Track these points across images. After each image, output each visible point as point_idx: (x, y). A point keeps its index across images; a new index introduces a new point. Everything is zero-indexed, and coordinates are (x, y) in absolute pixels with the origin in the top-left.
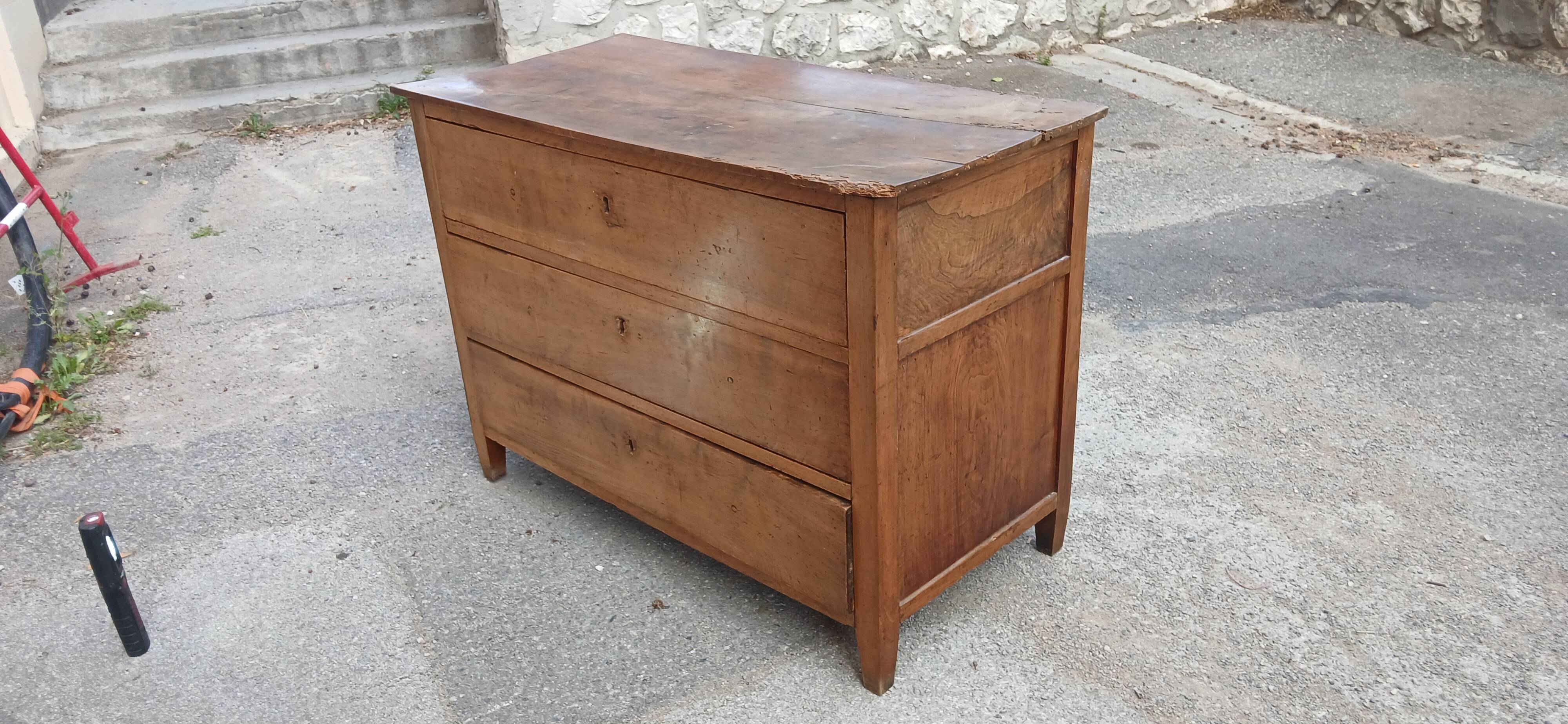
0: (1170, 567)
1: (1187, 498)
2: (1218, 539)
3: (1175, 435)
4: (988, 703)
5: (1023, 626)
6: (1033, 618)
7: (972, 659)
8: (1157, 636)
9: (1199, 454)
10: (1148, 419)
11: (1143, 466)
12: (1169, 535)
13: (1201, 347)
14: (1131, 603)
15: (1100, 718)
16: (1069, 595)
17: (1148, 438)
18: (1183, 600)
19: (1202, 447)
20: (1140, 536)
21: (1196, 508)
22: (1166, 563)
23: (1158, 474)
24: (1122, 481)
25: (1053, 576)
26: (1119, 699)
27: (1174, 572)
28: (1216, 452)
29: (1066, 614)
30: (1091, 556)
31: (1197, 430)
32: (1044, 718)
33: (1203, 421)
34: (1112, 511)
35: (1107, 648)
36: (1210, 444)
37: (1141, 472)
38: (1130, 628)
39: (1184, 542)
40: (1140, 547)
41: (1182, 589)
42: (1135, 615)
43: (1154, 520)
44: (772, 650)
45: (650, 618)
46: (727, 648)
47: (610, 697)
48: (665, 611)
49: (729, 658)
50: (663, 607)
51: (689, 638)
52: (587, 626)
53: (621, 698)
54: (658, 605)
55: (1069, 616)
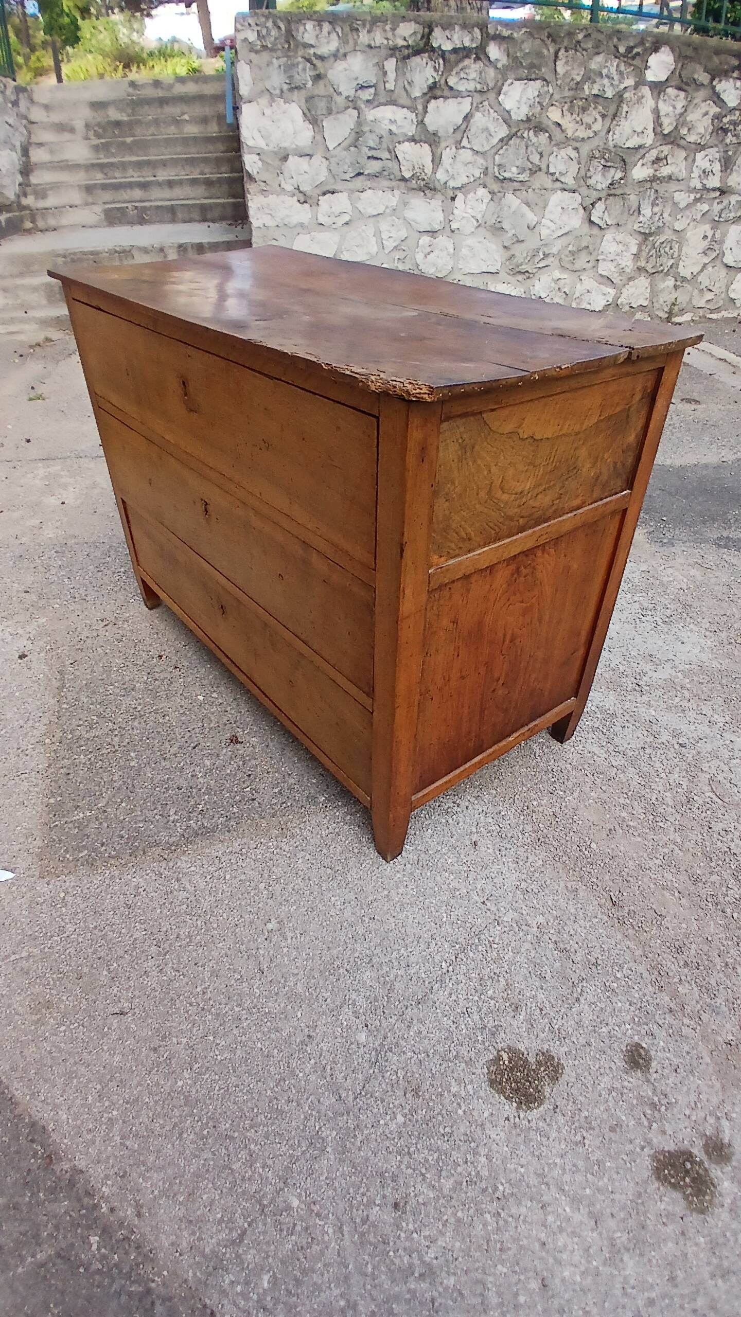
0: (661, 770)
1: (685, 703)
2: (705, 748)
3: (683, 643)
4: (479, 887)
5: (526, 811)
6: (535, 803)
7: (475, 838)
8: (639, 839)
9: (701, 664)
10: (662, 625)
11: (652, 668)
12: (665, 737)
13: (714, 568)
14: (622, 801)
15: (575, 922)
16: (570, 784)
17: (660, 643)
18: (668, 805)
19: (704, 657)
20: (640, 735)
21: (692, 715)
22: (658, 765)
23: (663, 678)
24: (633, 679)
25: (560, 764)
26: (595, 903)
27: (663, 775)
28: (715, 664)
29: (563, 804)
30: (595, 749)
31: (701, 640)
32: (524, 913)
33: (708, 633)
34: (620, 706)
35: (593, 845)
36: (710, 655)
37: (650, 673)
38: (617, 827)
39: (677, 746)
40: (638, 746)
41: (668, 794)
42: (624, 814)
43: (654, 721)
44: (312, 799)
45: (225, 751)
46: (276, 790)
47: (170, 823)
48: (238, 746)
49: (275, 801)
50: (238, 742)
51: (249, 776)
52: (174, 749)
53: (178, 825)
54: (234, 740)
55: (566, 806)
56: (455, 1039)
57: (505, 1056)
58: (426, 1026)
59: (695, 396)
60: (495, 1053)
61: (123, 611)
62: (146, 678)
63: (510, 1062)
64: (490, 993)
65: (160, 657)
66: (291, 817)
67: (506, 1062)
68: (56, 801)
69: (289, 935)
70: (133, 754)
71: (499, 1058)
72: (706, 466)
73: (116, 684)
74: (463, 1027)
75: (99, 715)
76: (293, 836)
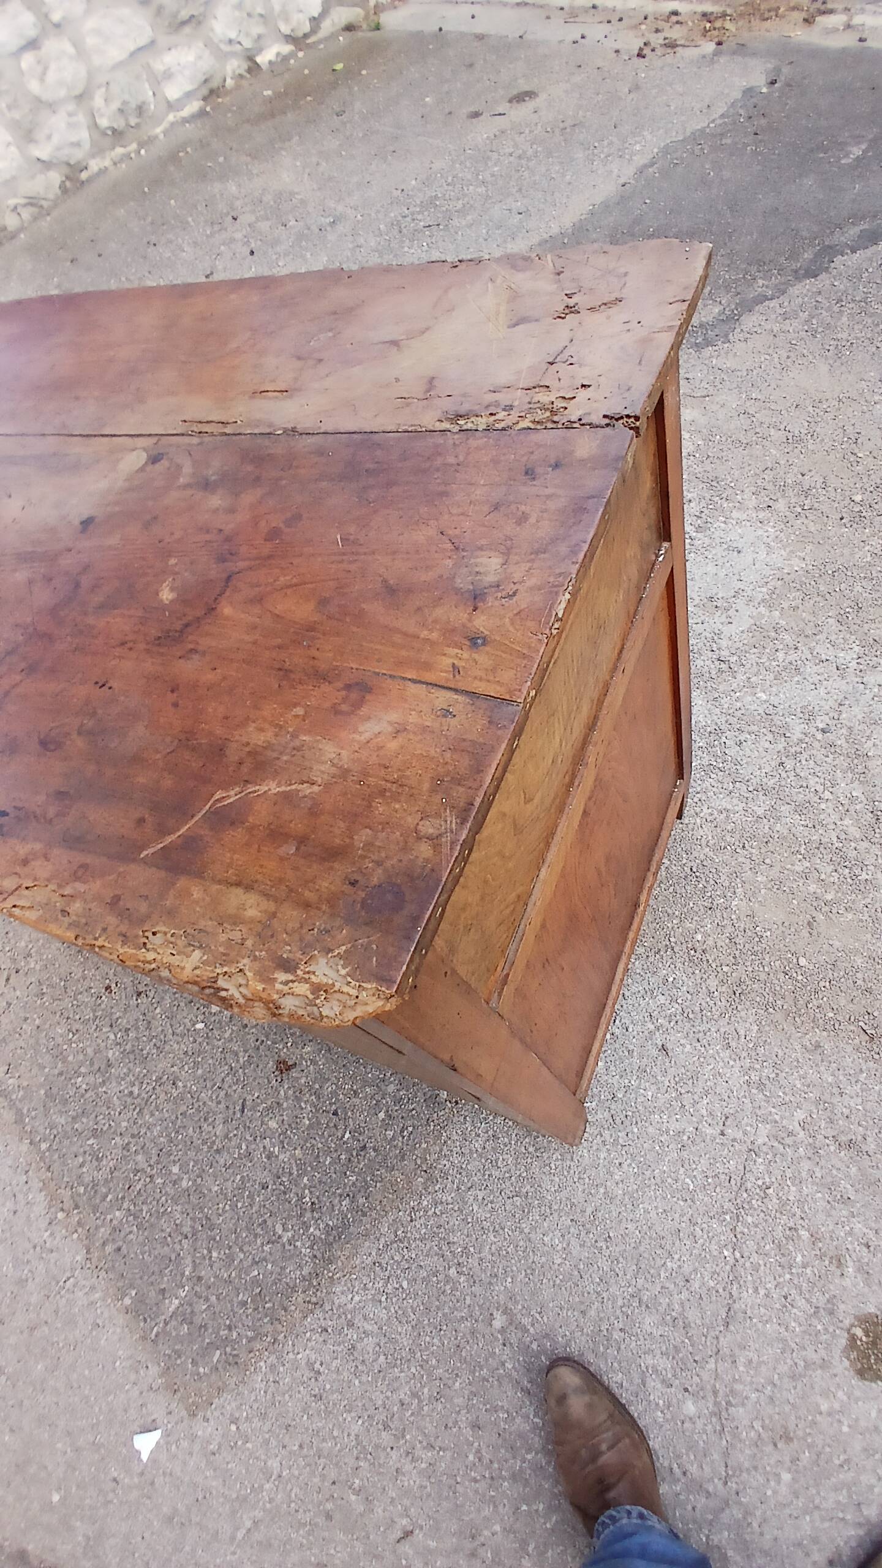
0: (820, 788)
1: (792, 657)
2: (854, 714)
3: (739, 552)
4: (704, 1112)
5: (696, 956)
6: (699, 937)
7: (659, 1039)
8: (850, 916)
9: (779, 575)
10: (699, 535)
11: (723, 619)
12: (797, 730)
13: (711, 390)
14: (798, 868)
15: (841, 1094)
16: (724, 880)
17: (711, 569)
18: (856, 840)
19: (777, 558)
20: (767, 745)
21: (810, 669)
22: (812, 781)
23: (744, 627)
24: (710, 654)
25: (696, 854)
26: (849, 1049)
27: (827, 795)
28: (797, 564)
29: (733, 917)
30: (725, 804)
31: (760, 532)
32: (777, 1118)
33: (761, 515)
34: (718, 711)
35: (803, 962)
36: (783, 552)
37: (727, 630)
38: (815, 914)
39: (819, 736)
40: (773, 764)
41: (847, 822)
42: (813, 888)
43: (771, 710)
44: (433, 1101)
45: (282, 1093)
46: (382, 1115)
47: (287, 1247)
48: (294, 1073)
49: (390, 1133)
50: (289, 1068)
51: (335, 1113)
52: (220, 1129)
53: (298, 1244)
54: (284, 1067)
55: (738, 919)
56: (793, 1345)
57: (859, 1332)
58: (752, 1348)
59: (524, 86)
60: (846, 1335)
61: (13, 942)
62: (112, 1037)
63: (867, 1336)
64: (799, 1259)
65: (108, 988)
66: (424, 1146)
67: (864, 1339)
68: (132, 1298)
69: (526, 1321)
70: (175, 1169)
71: (853, 1338)
72: (606, 206)
73: (83, 1070)
74: (793, 1324)
75: (95, 1133)
76: (445, 1175)
